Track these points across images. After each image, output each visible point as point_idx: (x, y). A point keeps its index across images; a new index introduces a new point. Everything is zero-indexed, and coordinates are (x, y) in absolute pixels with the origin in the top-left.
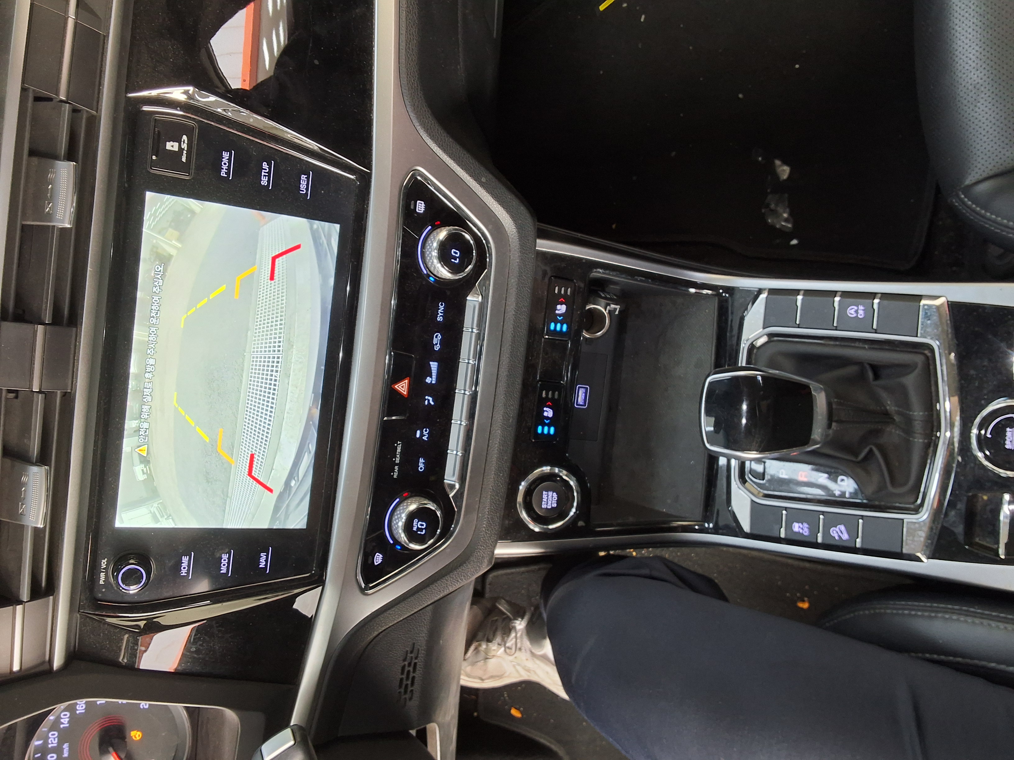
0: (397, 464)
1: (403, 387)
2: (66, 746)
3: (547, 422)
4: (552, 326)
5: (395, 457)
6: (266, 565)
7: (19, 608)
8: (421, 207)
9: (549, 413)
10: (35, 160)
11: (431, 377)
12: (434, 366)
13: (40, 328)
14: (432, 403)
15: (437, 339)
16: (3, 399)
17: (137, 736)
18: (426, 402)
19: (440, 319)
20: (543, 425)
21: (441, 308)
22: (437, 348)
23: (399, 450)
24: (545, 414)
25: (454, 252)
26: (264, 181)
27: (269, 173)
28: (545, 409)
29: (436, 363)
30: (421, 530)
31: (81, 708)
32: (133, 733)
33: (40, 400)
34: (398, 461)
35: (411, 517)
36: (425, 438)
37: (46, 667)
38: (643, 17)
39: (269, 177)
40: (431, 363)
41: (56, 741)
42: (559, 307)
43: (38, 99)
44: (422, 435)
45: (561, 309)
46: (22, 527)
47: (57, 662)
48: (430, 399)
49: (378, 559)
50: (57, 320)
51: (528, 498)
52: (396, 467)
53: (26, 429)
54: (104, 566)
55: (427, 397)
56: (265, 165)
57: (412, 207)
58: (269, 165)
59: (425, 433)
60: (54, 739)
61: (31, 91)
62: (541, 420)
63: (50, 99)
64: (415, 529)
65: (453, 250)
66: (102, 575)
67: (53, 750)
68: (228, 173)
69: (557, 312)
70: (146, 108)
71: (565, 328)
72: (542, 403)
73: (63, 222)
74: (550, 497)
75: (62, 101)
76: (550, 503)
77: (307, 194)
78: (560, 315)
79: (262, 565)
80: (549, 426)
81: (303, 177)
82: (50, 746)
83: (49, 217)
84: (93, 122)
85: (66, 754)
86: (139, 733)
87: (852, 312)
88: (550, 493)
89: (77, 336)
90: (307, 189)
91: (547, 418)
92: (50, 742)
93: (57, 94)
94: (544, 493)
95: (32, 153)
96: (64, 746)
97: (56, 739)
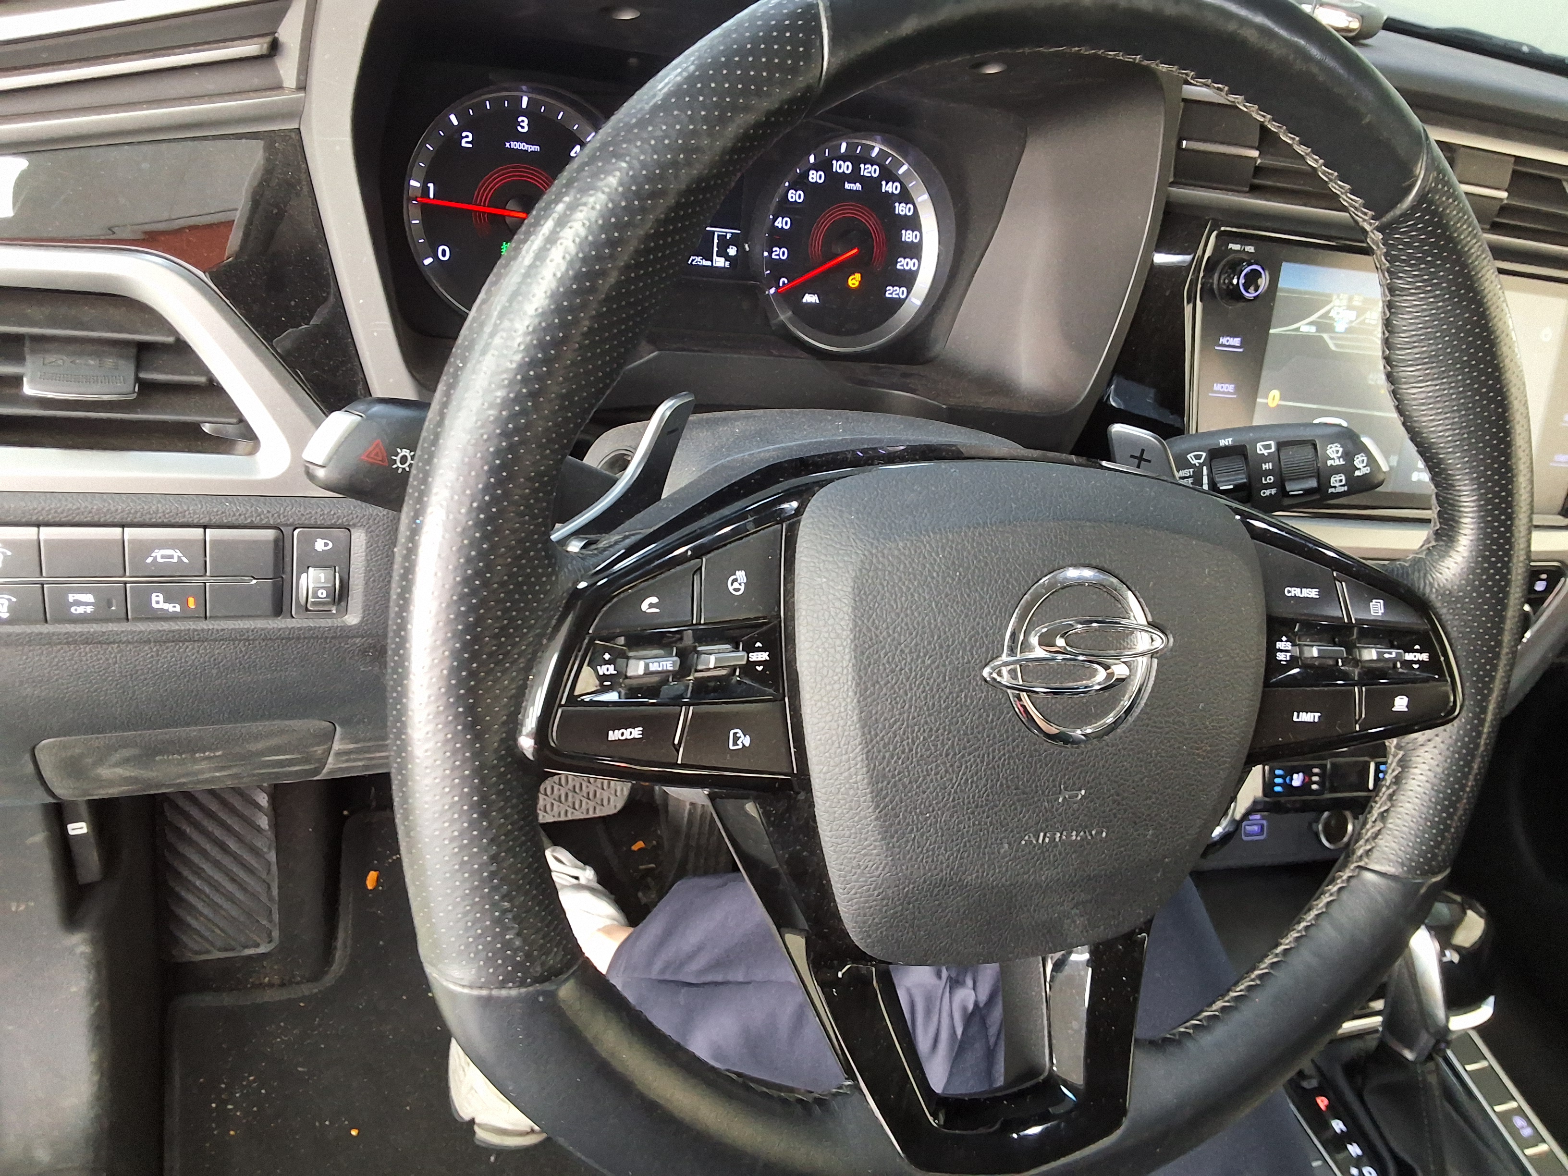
2: (858, 186)
13: (1505, 194)
17: (854, 281)
24: (1295, 776)
31: (901, 208)
32: (858, 276)
41: (866, 174)
60: (870, 172)
67: (856, 169)
72: (1306, 772)
82: (862, 166)
85: (847, 186)
86: (857, 284)
91: (1291, 780)
92: (867, 166)
96: (858, 184)
97: (869, 175)
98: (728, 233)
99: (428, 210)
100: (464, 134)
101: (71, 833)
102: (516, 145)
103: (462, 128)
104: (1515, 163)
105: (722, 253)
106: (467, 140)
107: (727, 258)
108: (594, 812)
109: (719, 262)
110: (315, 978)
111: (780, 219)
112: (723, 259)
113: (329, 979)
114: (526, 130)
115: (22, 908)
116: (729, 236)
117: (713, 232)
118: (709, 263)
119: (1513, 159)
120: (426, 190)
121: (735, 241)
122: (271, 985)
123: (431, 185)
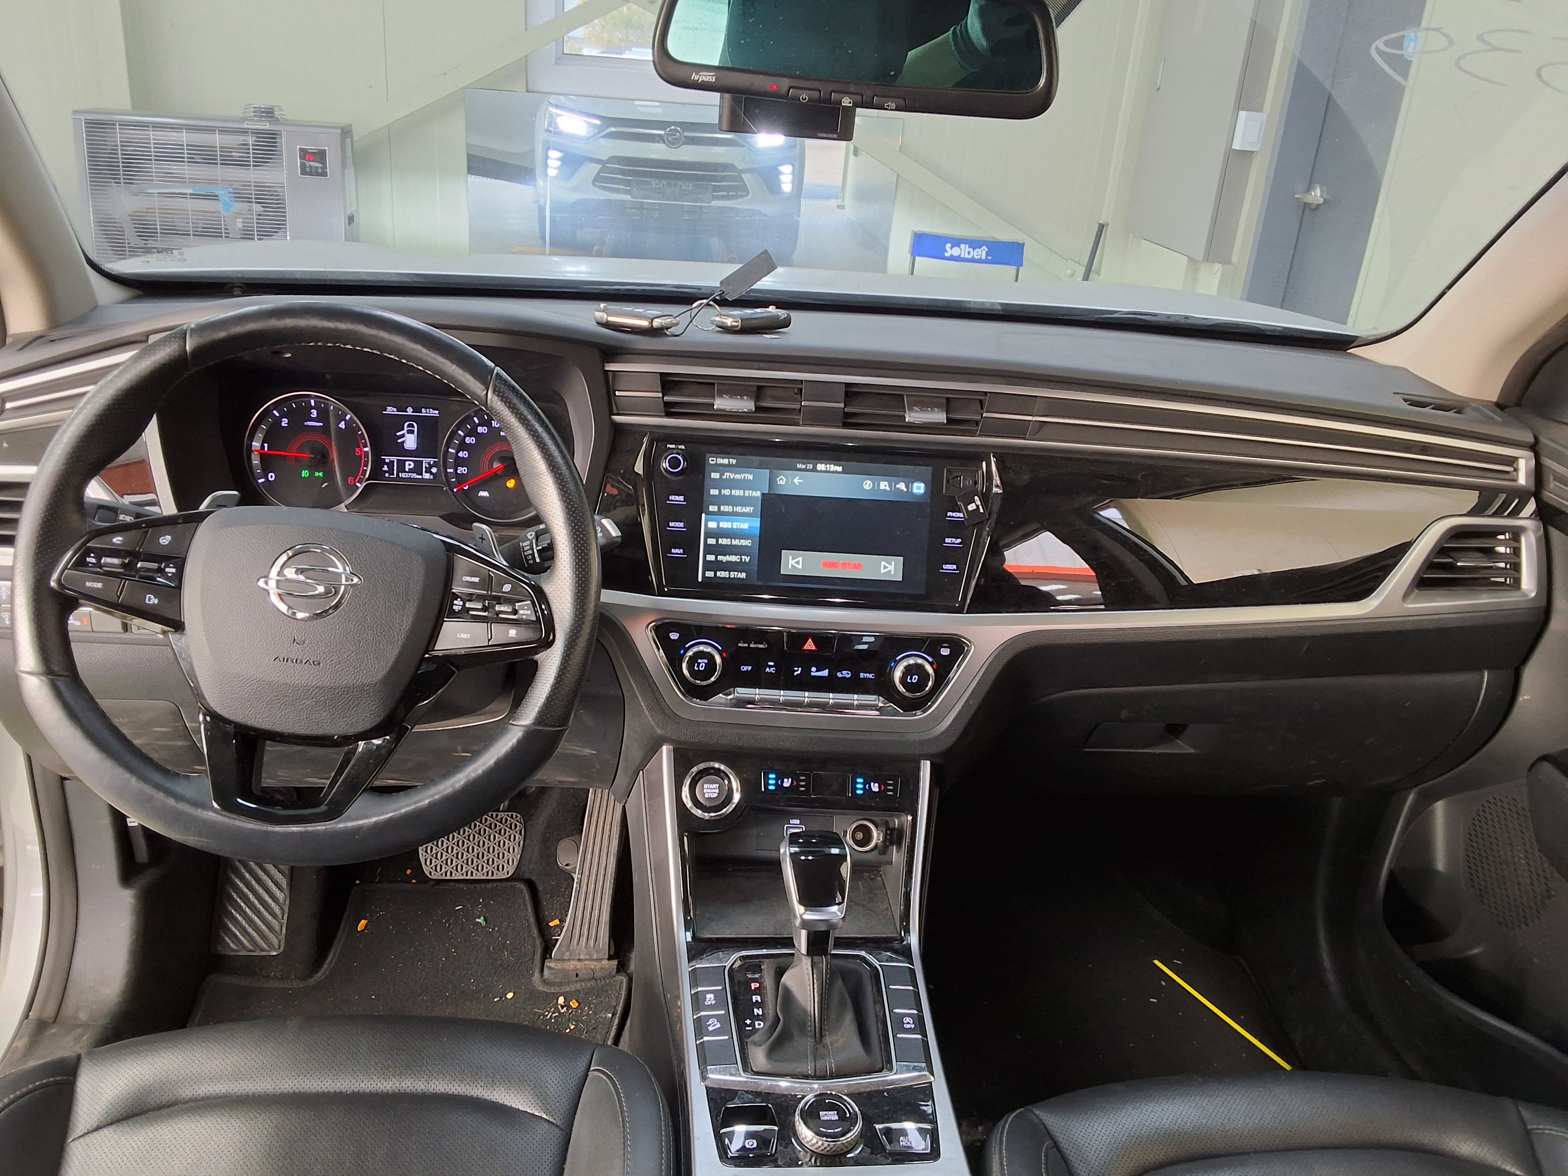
0: (749, 645)
1: (810, 645)
3: (779, 782)
4: (860, 780)
5: (755, 643)
6: (674, 554)
7: (660, 395)
8: (945, 652)
9: (787, 783)
10: (944, 401)
11: (817, 671)
12: (825, 673)
13: (842, 405)
14: (795, 674)
15: (846, 674)
16: (794, 386)
17: (510, 484)
18: (796, 669)
19: (862, 675)
20: (776, 779)
21: (870, 676)
22: (839, 675)
23: (761, 646)
24: (786, 780)
25: (915, 679)
26: (948, 540)
27: (954, 543)
28: (790, 779)
29: (827, 675)
30: (698, 667)
32: (513, 481)
33: (797, 406)
34: (752, 646)
35: (710, 657)
36: (768, 670)
37: (615, 411)
38: (1155, 1000)
39: (952, 544)
40: (827, 670)
42: (877, 785)
43: (981, 402)
44: (770, 667)
45: (875, 788)
46: (713, 397)
47: (617, 418)
48: (799, 672)
49: (674, 636)
50: (848, 415)
51: (712, 771)
52: (746, 645)
53: (775, 399)
54: (680, 447)
55: (800, 669)
56: (959, 541)
57: (945, 645)
58: (960, 544)
59: (772, 669)
61: (985, 398)
62: (780, 777)
63: (982, 408)
64: (699, 661)
65: (917, 677)
66: (673, 446)
68: (950, 517)
69: (872, 784)
70: (984, 463)
71: (859, 792)
72: (795, 777)
73: (909, 417)
74: (714, 791)
75: (982, 415)
76: (708, 791)
77: (943, 569)
78: (870, 787)
79: (673, 551)
80: (776, 784)
81: (955, 567)
83: (911, 410)
84: (972, 433)
86: (513, 485)
87: (908, 1020)
88: (717, 791)
89: (837, 427)
90: (946, 569)
91: (782, 782)
93: (986, 412)
94: (718, 785)
95: (948, 399)
98: (432, 461)
99: (263, 456)
100: (283, 420)
101: (129, 824)
102: (310, 423)
103: (282, 417)
104: (846, 387)
105: (428, 471)
106: (285, 422)
107: (431, 473)
108: (493, 875)
109: (427, 476)
110: (304, 978)
111: (461, 452)
112: (429, 474)
113: (311, 981)
114: (315, 416)
115: (98, 867)
116: (432, 463)
117: (422, 461)
118: (420, 477)
119: (844, 385)
120: (263, 447)
121: (435, 465)
122: (275, 978)
123: (266, 445)
